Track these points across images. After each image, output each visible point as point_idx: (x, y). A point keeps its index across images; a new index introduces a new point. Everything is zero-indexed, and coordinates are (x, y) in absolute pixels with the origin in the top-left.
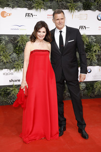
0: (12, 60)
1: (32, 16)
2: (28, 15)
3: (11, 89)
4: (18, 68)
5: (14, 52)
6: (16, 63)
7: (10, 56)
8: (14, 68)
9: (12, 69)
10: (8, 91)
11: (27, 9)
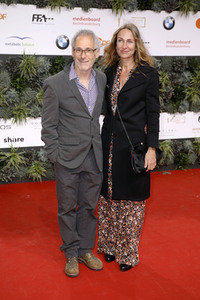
0: (9, 103)
1: (45, 19)
2: (36, 18)
3: (8, 155)
4: (19, 116)
5: (12, 87)
6: (17, 107)
7: (5, 93)
8: (13, 116)
9: (10, 118)
10: (3, 158)
11: (35, 6)
